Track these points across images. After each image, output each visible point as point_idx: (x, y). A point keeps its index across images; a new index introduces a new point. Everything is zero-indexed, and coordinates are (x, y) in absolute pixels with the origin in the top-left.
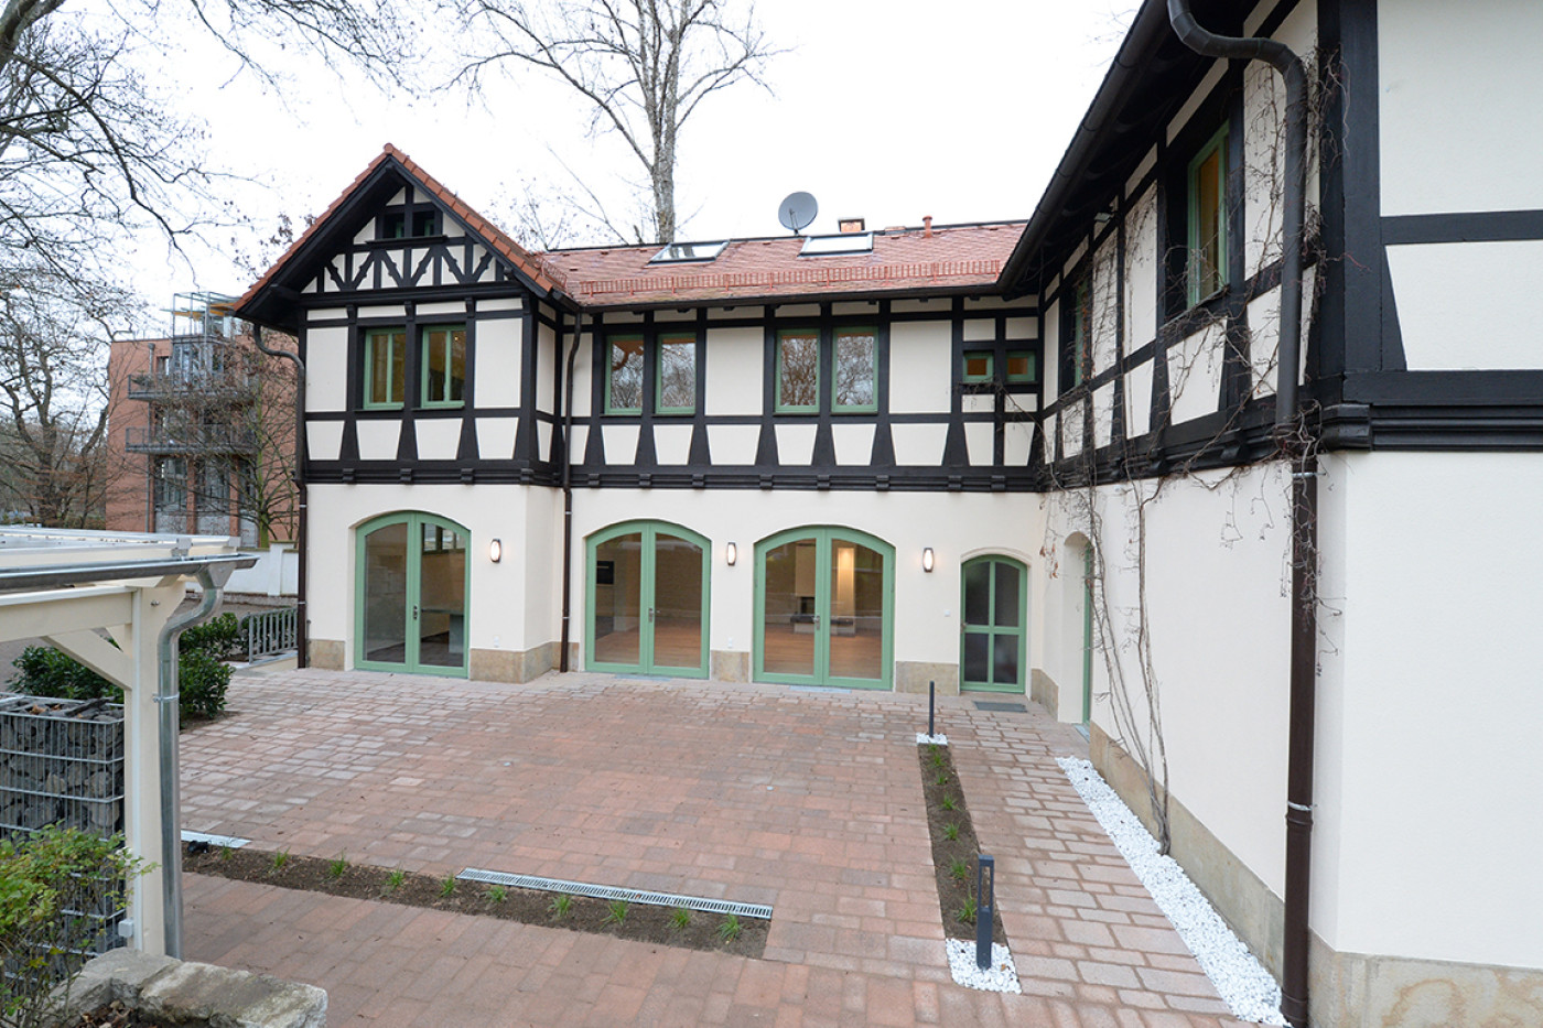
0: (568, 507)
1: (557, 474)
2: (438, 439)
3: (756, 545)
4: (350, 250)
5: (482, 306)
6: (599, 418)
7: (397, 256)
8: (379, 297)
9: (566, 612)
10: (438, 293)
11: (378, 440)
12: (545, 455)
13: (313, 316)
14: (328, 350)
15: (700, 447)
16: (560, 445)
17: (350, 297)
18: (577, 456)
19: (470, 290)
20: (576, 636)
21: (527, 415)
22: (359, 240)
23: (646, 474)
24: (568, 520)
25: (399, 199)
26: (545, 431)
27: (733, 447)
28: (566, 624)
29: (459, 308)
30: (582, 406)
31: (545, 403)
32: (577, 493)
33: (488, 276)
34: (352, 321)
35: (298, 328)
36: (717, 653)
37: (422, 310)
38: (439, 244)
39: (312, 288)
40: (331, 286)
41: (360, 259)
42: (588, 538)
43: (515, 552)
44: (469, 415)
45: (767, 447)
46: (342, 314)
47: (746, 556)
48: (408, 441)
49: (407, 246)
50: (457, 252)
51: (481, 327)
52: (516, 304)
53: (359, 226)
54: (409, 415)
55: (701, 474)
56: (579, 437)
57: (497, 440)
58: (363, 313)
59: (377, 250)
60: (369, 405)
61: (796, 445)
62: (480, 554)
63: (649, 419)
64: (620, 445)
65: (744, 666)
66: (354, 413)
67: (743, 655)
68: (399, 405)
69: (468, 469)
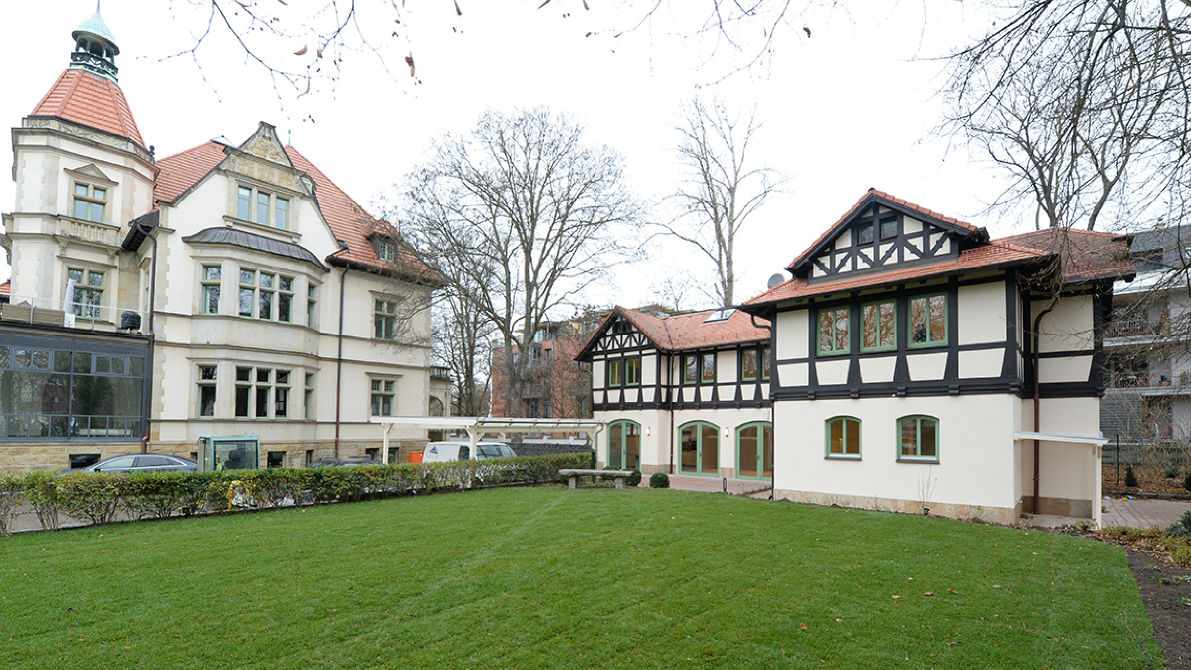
0: (672, 417)
1: (668, 406)
2: (631, 396)
3: (737, 429)
4: (605, 337)
5: (644, 352)
6: (682, 385)
7: (618, 338)
8: (614, 351)
9: (672, 453)
10: (631, 349)
11: (614, 397)
12: (664, 399)
13: (595, 358)
14: (599, 369)
15: (715, 394)
16: (669, 395)
17: (606, 352)
18: (675, 399)
19: (640, 348)
20: (675, 462)
21: (658, 387)
22: (608, 334)
23: (698, 405)
24: (672, 421)
25: (619, 320)
26: (664, 392)
27: (727, 394)
28: (672, 457)
29: (637, 353)
30: (677, 382)
31: (664, 382)
32: (675, 412)
33: (645, 343)
34: (606, 359)
35: (591, 361)
36: (722, 468)
37: (626, 354)
38: (631, 334)
39: (594, 350)
40: (600, 349)
41: (608, 339)
42: (679, 428)
43: (654, 432)
44: (640, 387)
45: (738, 393)
46: (603, 357)
47: (732, 433)
48: (622, 397)
49: (622, 335)
50: (636, 335)
51: (643, 358)
52: (654, 351)
53: (607, 329)
54: (622, 388)
55: (716, 404)
56: (676, 392)
57: (649, 395)
58: (609, 356)
59: (613, 337)
60: (611, 385)
61: (748, 393)
62: (644, 432)
63: (698, 385)
64: (689, 395)
65: (731, 473)
66: (607, 388)
67: (731, 469)
68: (620, 385)
69: (641, 405)
